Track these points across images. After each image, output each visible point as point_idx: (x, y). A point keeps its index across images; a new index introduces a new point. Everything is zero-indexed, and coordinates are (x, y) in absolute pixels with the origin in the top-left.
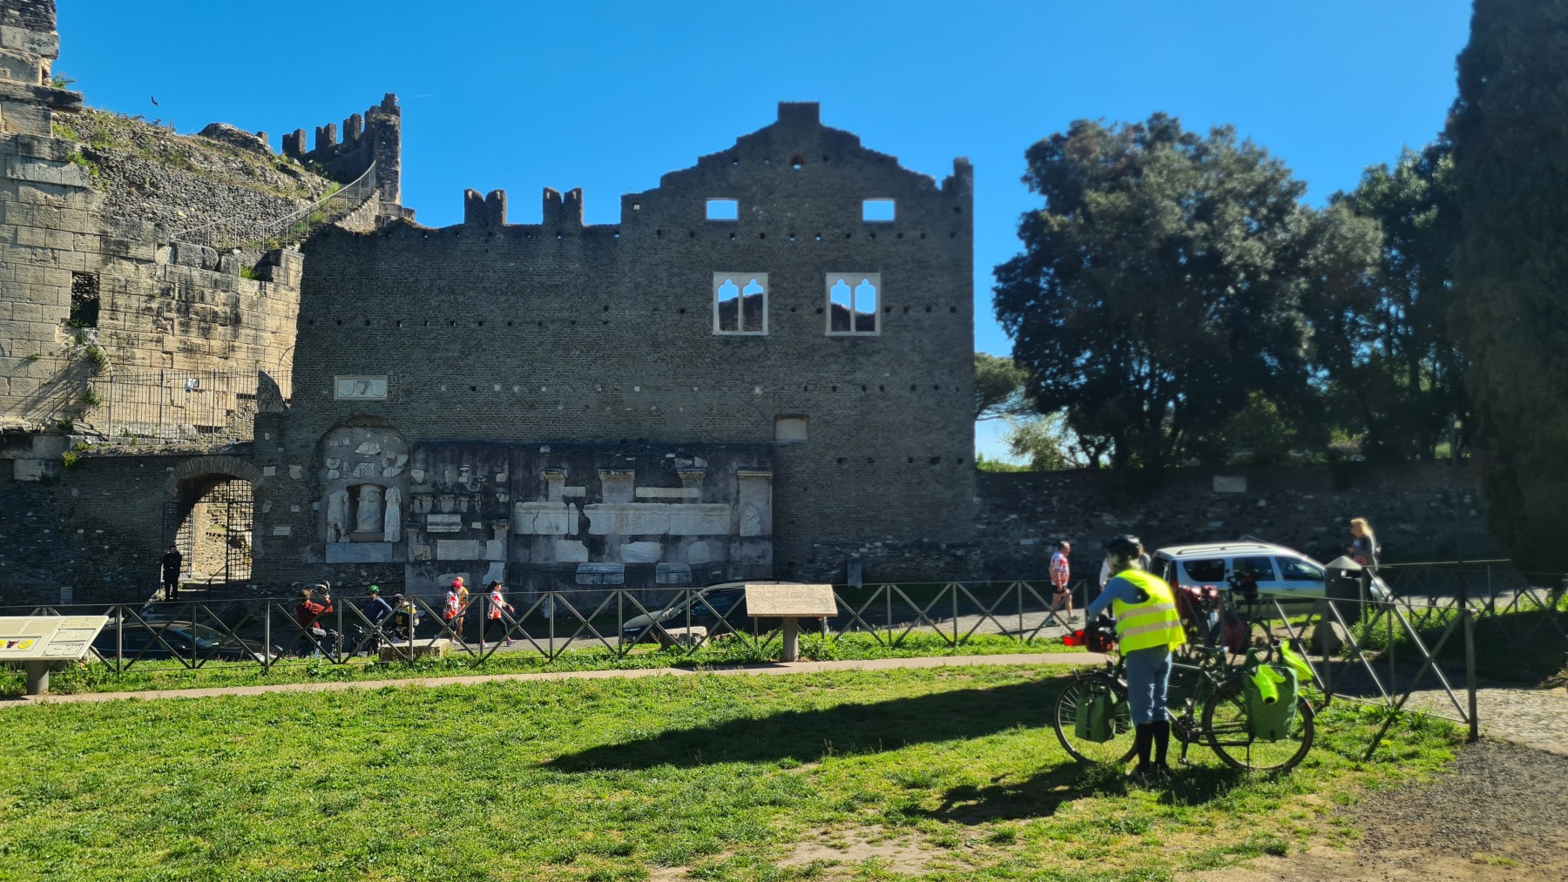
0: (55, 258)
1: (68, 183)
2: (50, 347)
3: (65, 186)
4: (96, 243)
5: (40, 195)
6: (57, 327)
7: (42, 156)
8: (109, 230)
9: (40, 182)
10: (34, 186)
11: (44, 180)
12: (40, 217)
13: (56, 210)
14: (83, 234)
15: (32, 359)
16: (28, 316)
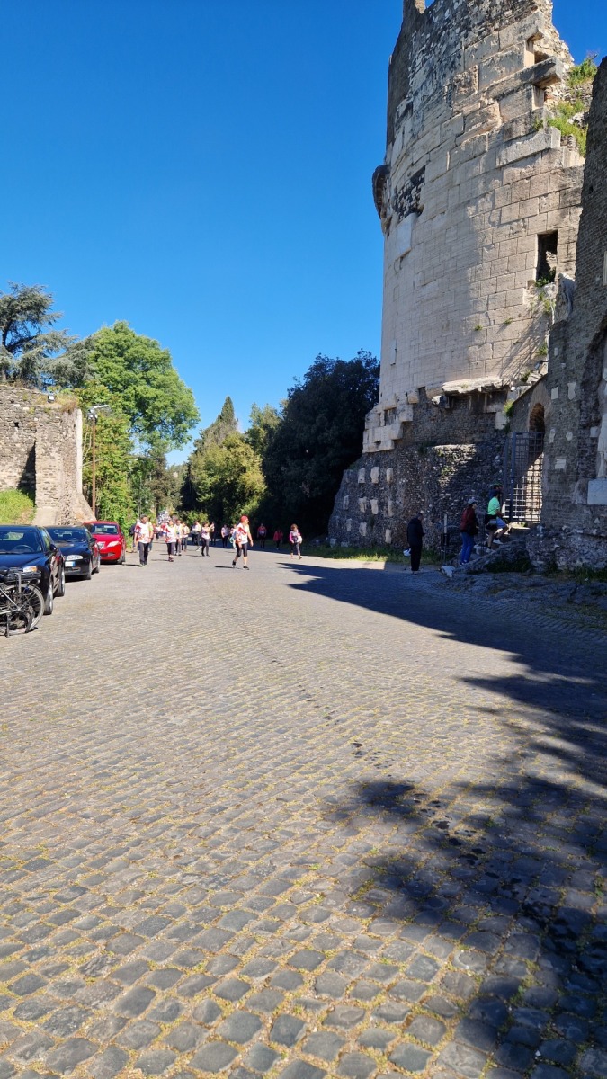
0: (525, 227)
1: (536, 150)
2: (519, 309)
3: (534, 155)
4: (554, 200)
5: (516, 171)
6: (525, 290)
7: (518, 135)
8: (567, 182)
9: (517, 161)
10: (513, 167)
11: (520, 156)
12: (516, 193)
13: (527, 181)
14: (546, 195)
15: (507, 323)
16: (505, 286)
